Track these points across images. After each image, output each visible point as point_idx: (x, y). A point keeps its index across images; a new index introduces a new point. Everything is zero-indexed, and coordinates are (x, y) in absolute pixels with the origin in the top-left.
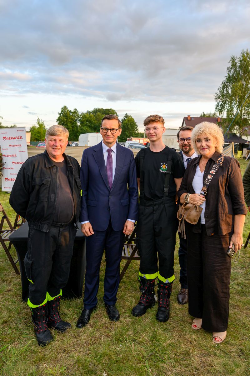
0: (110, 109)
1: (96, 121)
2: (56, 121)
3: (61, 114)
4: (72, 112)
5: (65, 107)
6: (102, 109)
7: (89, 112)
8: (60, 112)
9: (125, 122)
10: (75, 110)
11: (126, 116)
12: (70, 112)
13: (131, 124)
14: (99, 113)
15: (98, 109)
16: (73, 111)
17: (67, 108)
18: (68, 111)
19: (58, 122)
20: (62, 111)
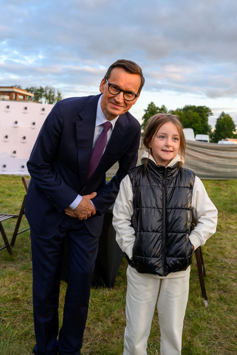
0: (204, 107)
1: (186, 120)
2: (142, 118)
3: (147, 110)
4: (160, 109)
5: (152, 103)
6: (194, 107)
7: (179, 109)
8: (146, 109)
9: (221, 121)
10: (163, 107)
11: (223, 114)
12: (158, 108)
13: (227, 124)
14: (190, 111)
15: (189, 106)
16: (160, 107)
17: (154, 105)
18: (155, 107)
19: (144, 119)
20: (148, 108)
